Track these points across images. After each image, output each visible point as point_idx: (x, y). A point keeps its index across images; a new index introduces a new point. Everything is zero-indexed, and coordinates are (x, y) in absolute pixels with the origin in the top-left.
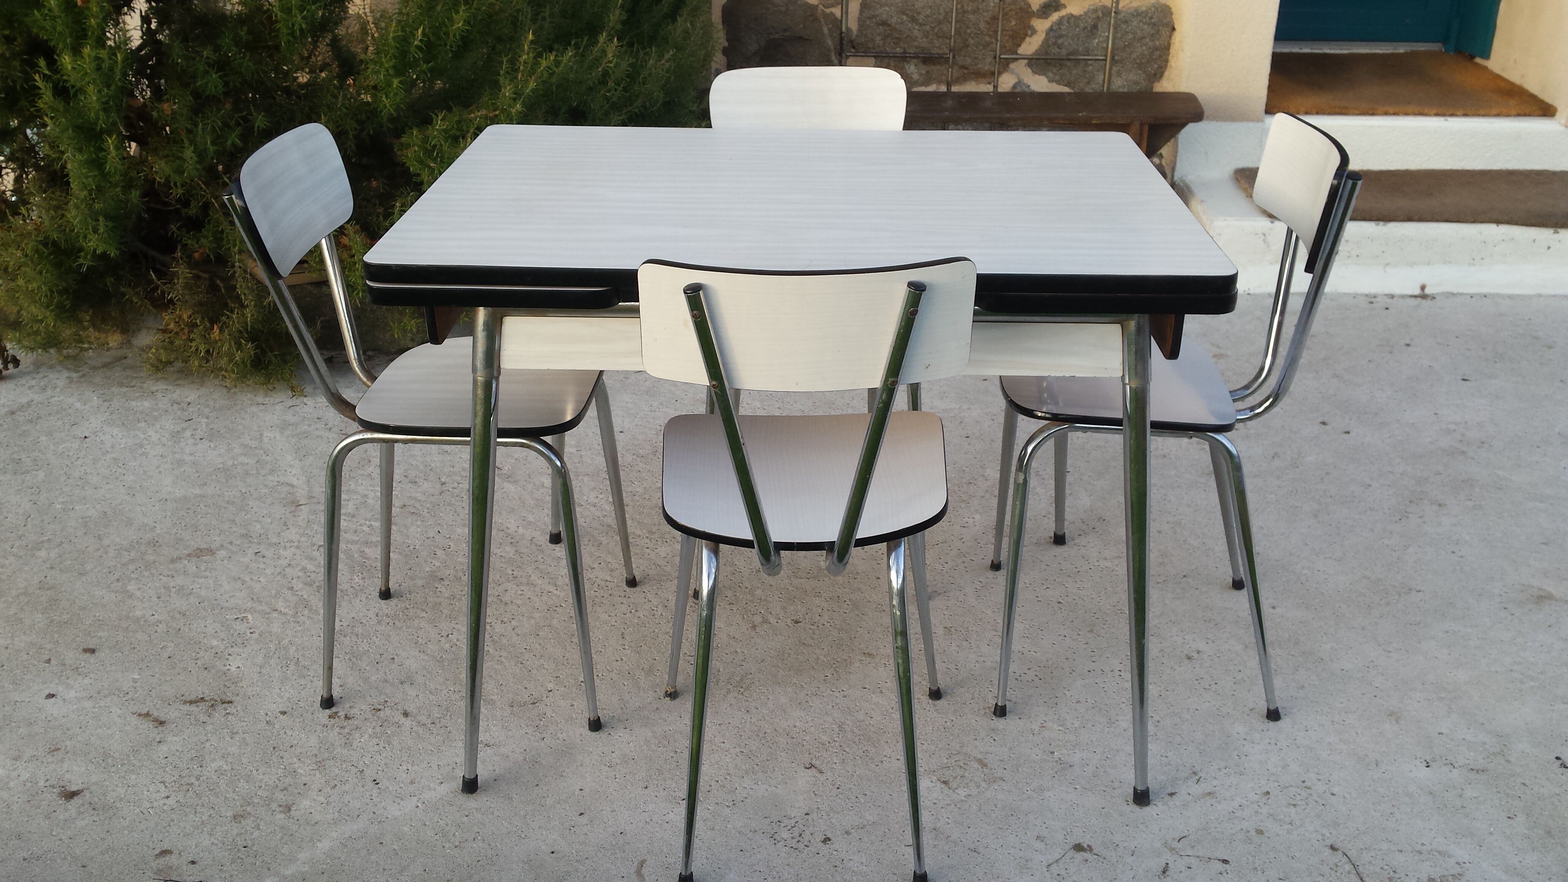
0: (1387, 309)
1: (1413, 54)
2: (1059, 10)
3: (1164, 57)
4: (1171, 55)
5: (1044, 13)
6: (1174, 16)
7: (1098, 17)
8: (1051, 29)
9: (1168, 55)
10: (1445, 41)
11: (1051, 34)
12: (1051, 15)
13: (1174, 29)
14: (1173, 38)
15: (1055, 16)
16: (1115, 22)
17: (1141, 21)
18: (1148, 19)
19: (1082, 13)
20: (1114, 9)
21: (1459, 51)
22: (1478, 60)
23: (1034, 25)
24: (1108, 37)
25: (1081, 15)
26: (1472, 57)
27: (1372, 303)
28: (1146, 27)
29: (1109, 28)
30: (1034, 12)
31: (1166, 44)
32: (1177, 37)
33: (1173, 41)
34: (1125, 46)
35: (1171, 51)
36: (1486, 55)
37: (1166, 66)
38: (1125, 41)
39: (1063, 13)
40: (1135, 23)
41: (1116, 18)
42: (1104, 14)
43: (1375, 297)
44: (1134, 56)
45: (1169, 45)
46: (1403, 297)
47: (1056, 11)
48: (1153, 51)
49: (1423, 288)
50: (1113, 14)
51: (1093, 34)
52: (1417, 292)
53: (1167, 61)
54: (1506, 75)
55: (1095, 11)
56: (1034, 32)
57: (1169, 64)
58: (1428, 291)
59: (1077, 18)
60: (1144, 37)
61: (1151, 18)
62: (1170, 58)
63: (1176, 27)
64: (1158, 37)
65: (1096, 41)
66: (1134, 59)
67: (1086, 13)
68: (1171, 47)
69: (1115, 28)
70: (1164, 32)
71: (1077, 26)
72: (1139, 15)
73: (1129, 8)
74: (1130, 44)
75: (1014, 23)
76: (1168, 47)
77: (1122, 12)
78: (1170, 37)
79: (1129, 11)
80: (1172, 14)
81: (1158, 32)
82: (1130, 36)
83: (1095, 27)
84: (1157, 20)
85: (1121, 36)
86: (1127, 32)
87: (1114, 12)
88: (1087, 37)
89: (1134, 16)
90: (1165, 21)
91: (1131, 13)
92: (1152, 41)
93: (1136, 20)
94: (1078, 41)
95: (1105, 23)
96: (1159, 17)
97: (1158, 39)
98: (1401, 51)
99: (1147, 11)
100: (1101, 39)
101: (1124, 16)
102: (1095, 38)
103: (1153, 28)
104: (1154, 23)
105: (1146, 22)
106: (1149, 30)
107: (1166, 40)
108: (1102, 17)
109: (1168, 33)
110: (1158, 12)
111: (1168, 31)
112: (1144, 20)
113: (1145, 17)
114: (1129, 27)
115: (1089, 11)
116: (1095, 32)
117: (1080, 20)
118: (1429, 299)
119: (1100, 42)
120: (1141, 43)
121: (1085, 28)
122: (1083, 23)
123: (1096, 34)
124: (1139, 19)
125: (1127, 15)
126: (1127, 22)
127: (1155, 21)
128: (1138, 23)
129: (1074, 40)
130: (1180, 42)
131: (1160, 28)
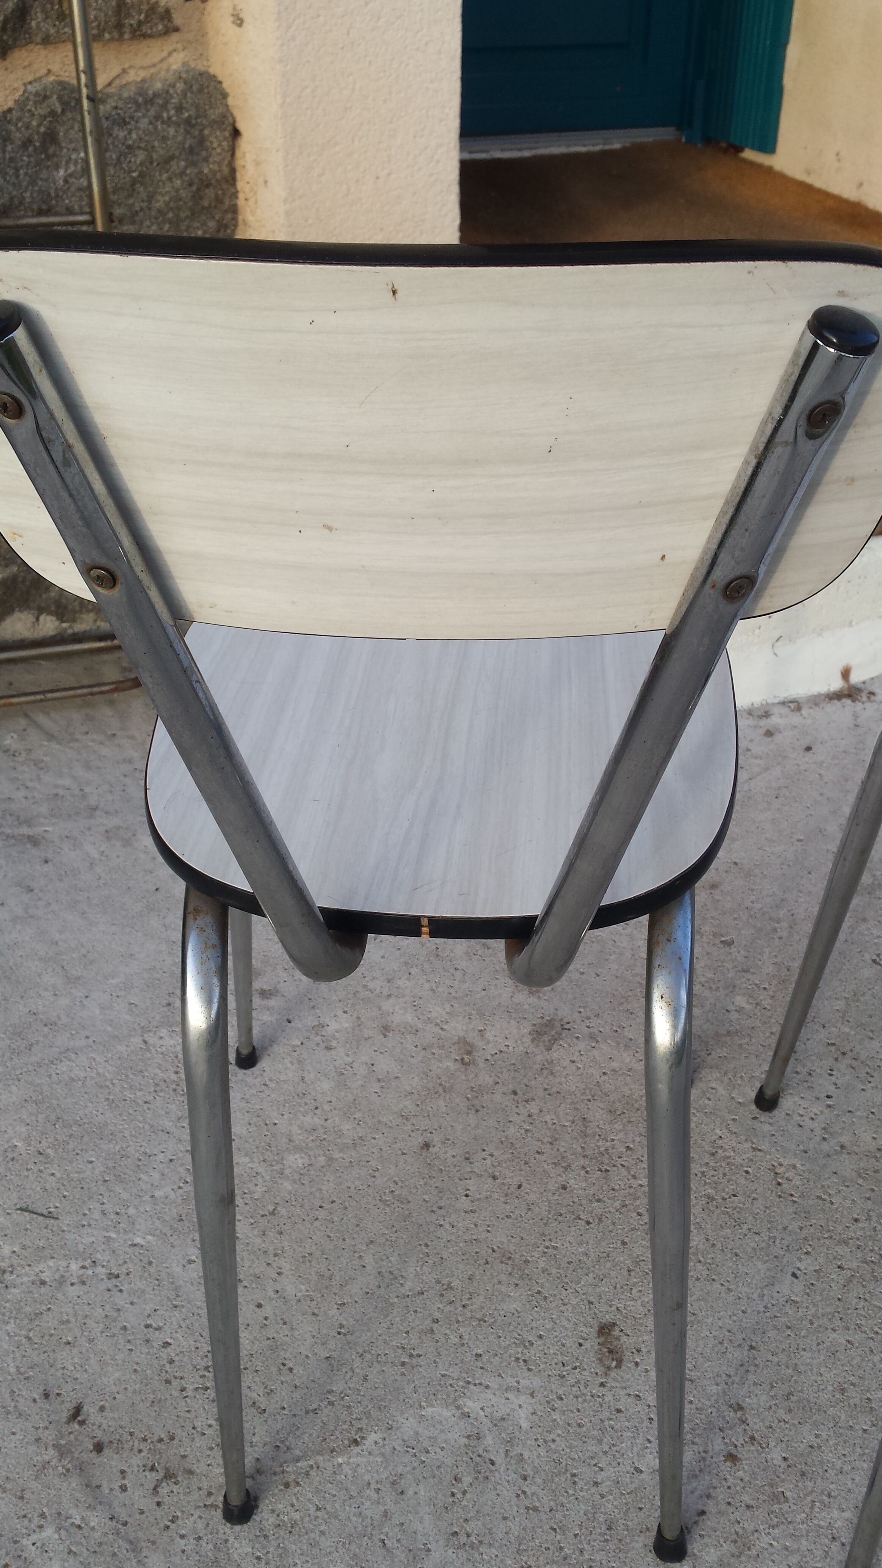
1: (639, 149)
3: (227, 202)
4: (241, 196)
6: (230, 101)
7: (53, 113)
9: (235, 195)
10: (683, 123)
13: (236, 133)
14: (238, 154)
16: (96, 121)
17: (158, 117)
18: (172, 112)
19: (11, 104)
20: (84, 91)
21: (708, 140)
22: (749, 154)
24: (86, 161)
25: (10, 110)
26: (736, 149)
28: (172, 131)
29: (84, 139)
31: (226, 170)
32: (246, 149)
33: (239, 163)
34: (134, 182)
35: (240, 185)
36: (768, 145)
37: (235, 219)
38: (130, 172)
40: (144, 123)
41: (94, 112)
42: (65, 105)
43: (767, 715)
44: (160, 202)
45: (233, 171)
46: (816, 701)
48: (198, 189)
49: (846, 674)
50: (86, 103)
51: (48, 157)
52: (837, 684)
53: (234, 210)
54: (818, 182)
55: (42, 97)
57: (240, 218)
58: (855, 678)
59: (3, 117)
60: (172, 158)
61: (179, 109)
62: (241, 202)
63: (241, 126)
64: (204, 153)
65: (62, 173)
66: (160, 211)
67: (21, 104)
68: (238, 175)
69: (98, 141)
70: (217, 140)
71: (7, 139)
72: (149, 101)
73: (123, 87)
74: (142, 175)
76: (231, 178)
77: (109, 96)
78: (233, 151)
79: (125, 95)
80: (225, 96)
81: (202, 141)
82: (141, 156)
83: (51, 138)
84: (193, 112)
85: (119, 159)
86: (129, 147)
87: (88, 97)
88: (38, 164)
89: (138, 106)
90: (213, 114)
91: (130, 98)
92: (193, 164)
93: (144, 116)
94: (17, 177)
95: (72, 128)
96: (197, 107)
97: (206, 160)
98: (617, 146)
99: (167, 92)
100: (72, 168)
101: (116, 108)
102: (57, 167)
103: (188, 132)
104: (188, 121)
105: (169, 118)
106: (180, 139)
107: (224, 159)
108: (63, 112)
109: (225, 144)
110: (192, 92)
111: (225, 139)
112: (165, 115)
113: (164, 107)
114: (130, 132)
115: (28, 99)
116: (51, 151)
117: (9, 122)
118: (864, 699)
119: (71, 175)
120: (167, 172)
121: (27, 143)
122: (18, 129)
123: (54, 155)
124: (152, 112)
125: (121, 104)
126: (123, 122)
127: (190, 117)
128: (151, 123)
129: (6, 173)
130: (258, 164)
131: (206, 132)
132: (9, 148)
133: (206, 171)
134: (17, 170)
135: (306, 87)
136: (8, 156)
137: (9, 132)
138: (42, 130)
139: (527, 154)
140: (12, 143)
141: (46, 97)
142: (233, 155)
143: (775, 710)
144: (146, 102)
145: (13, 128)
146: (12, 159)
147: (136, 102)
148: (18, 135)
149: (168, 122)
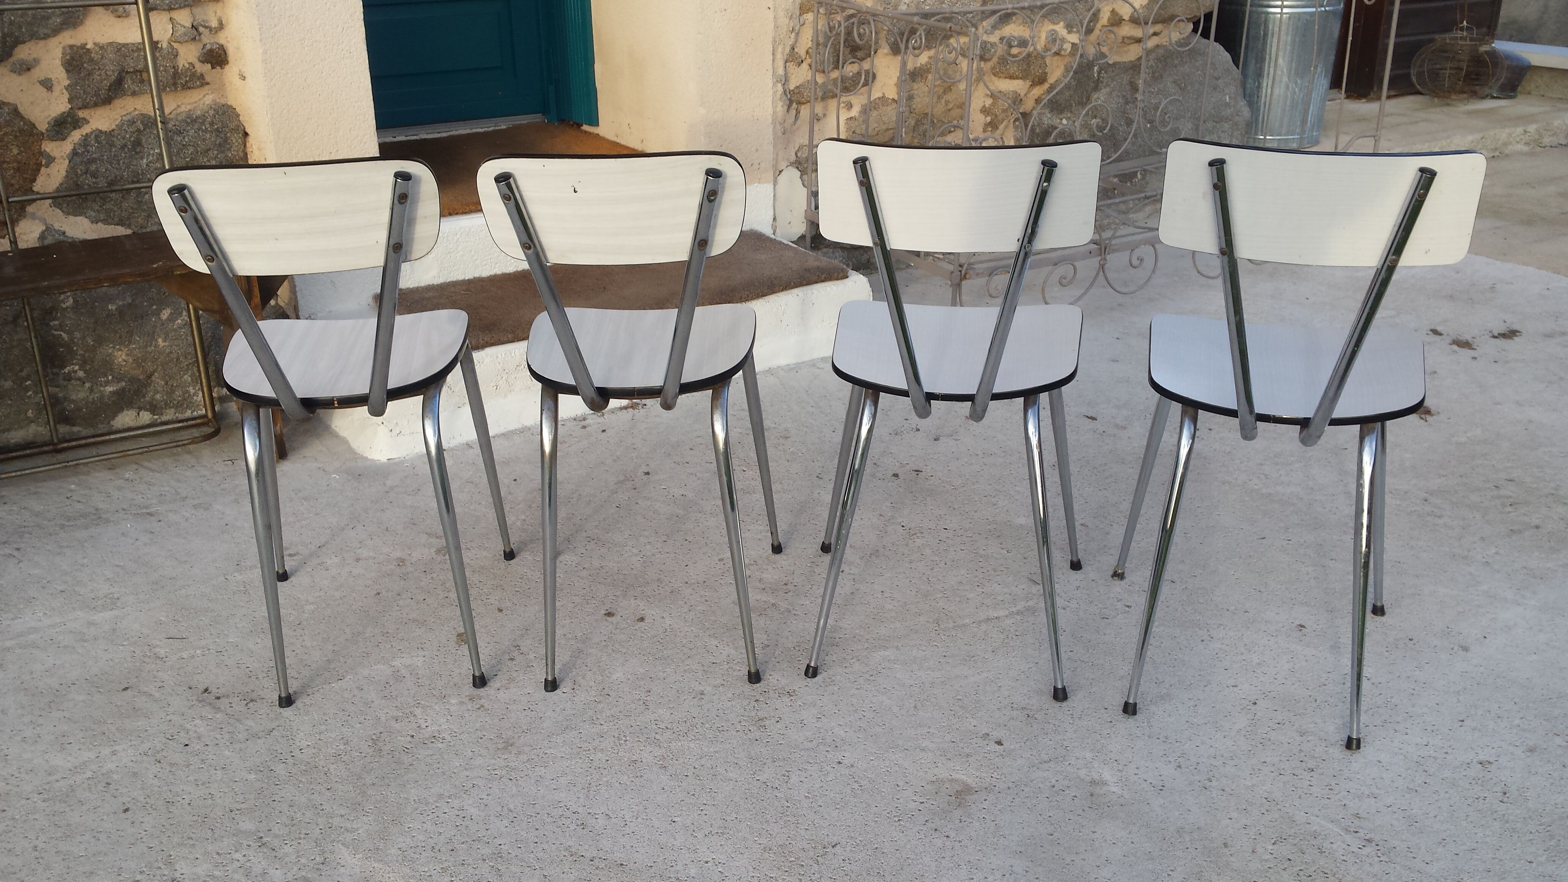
0: (604, 431)
2: (80, 128)
5: (57, 132)
6: (241, 118)
7: (139, 130)
8: (74, 153)
10: (545, 111)
11: (78, 159)
12: (69, 134)
13: (246, 134)
15: (76, 136)
16: (166, 134)
17: (200, 129)
18: (208, 126)
19: (114, 127)
20: (159, 118)
21: (562, 121)
22: (585, 127)
23: (48, 150)
24: (161, 154)
25: (113, 130)
26: (579, 125)
27: (584, 427)
28: (208, 136)
29: (160, 144)
30: (42, 134)
31: (241, 154)
32: (254, 143)
33: (249, 150)
35: (250, 161)
36: (595, 122)
38: (185, 158)
39: (86, 129)
40: (192, 132)
42: (146, 126)
43: (584, 419)
45: (246, 154)
46: (613, 411)
47: (75, 128)
50: (159, 125)
51: (137, 153)
52: (626, 403)
55: (132, 122)
56: (51, 160)
59: (109, 134)
60: (209, 150)
61: (212, 124)
63: (249, 131)
65: (145, 161)
67: (120, 127)
68: (249, 156)
69: (167, 142)
70: (235, 139)
71: (112, 145)
72: (194, 121)
73: (178, 115)
75: (15, 151)
76: (245, 158)
77: (171, 119)
78: (245, 144)
79: (180, 118)
80: (238, 116)
81: (226, 140)
82: (191, 149)
83: (138, 143)
84: (220, 125)
85: (178, 152)
86: (183, 145)
87: (161, 122)
88: (131, 157)
89: (188, 124)
90: (232, 126)
91: (183, 120)
92: (223, 152)
93: (192, 129)
94: (119, 164)
95: (150, 137)
96: (222, 122)
97: (229, 149)
98: (504, 127)
99: (204, 115)
100: (151, 158)
101: (175, 125)
102: (142, 158)
103: (217, 136)
104: (217, 130)
105: (206, 129)
106: (213, 139)
107: (240, 148)
108: (144, 129)
109: (240, 140)
110: (219, 115)
111: (240, 137)
112: (204, 128)
113: (203, 123)
114: (184, 138)
115: (123, 124)
116: (138, 150)
117: (113, 136)
118: (640, 407)
119: (150, 162)
120: (207, 157)
121: (123, 147)
122: (119, 140)
123: (141, 152)
124: (196, 127)
125: (177, 123)
126: (179, 133)
127: (218, 128)
128: (196, 132)
129: (112, 163)
130: (260, 150)
131: (228, 135)
132: (114, 150)
133: (230, 155)
134: (118, 161)
135: (284, 109)
136: (113, 154)
137: (113, 141)
138: (132, 139)
139: (444, 135)
140: (115, 147)
141: (134, 122)
142: (245, 146)
143: (589, 417)
144: (192, 121)
145: (115, 139)
146: (115, 156)
147: (187, 122)
148: (118, 143)
149: (206, 130)
